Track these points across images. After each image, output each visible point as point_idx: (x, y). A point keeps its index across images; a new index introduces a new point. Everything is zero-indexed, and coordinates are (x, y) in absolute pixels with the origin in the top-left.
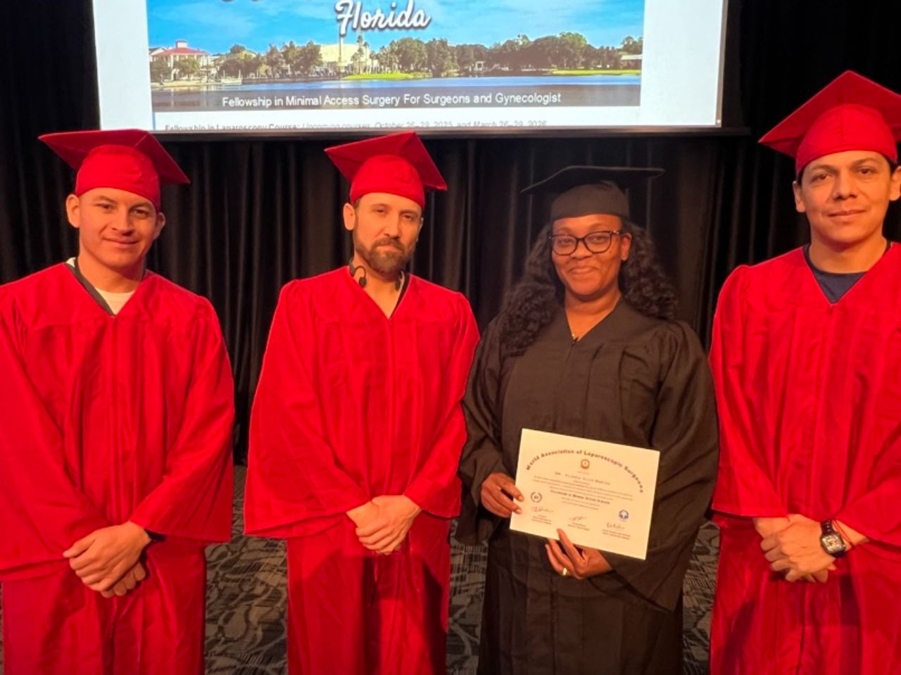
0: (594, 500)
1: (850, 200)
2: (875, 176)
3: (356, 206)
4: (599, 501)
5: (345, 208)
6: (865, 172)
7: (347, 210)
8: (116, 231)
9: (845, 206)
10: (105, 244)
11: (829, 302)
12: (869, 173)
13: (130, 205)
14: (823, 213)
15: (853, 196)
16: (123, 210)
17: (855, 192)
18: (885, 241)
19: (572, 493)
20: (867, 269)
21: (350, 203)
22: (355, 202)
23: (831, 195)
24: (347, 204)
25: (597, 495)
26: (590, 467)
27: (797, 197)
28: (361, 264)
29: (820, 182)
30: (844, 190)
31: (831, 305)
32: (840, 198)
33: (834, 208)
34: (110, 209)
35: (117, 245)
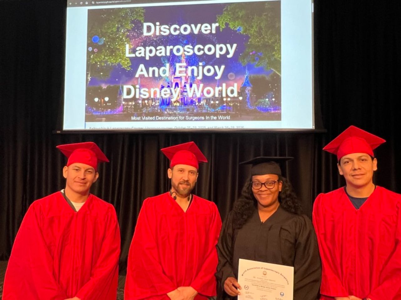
0: (270, 288)
1: (359, 170)
2: (367, 161)
3: (172, 169)
4: (271, 288)
5: (168, 171)
6: (363, 160)
7: (169, 171)
8: (79, 179)
9: (357, 172)
10: (75, 183)
11: (355, 209)
12: (364, 161)
13: (85, 169)
14: (350, 175)
15: (359, 169)
16: (83, 171)
17: (360, 168)
18: (374, 185)
19: (261, 286)
20: (368, 196)
21: (170, 168)
22: (172, 168)
23: (352, 169)
24: (169, 169)
25: (270, 286)
26: (267, 274)
27: (340, 169)
28: (174, 191)
29: (347, 163)
30: (356, 167)
31: (357, 210)
32: (355, 170)
33: (354, 173)
34: (78, 171)
35: (79, 184)
